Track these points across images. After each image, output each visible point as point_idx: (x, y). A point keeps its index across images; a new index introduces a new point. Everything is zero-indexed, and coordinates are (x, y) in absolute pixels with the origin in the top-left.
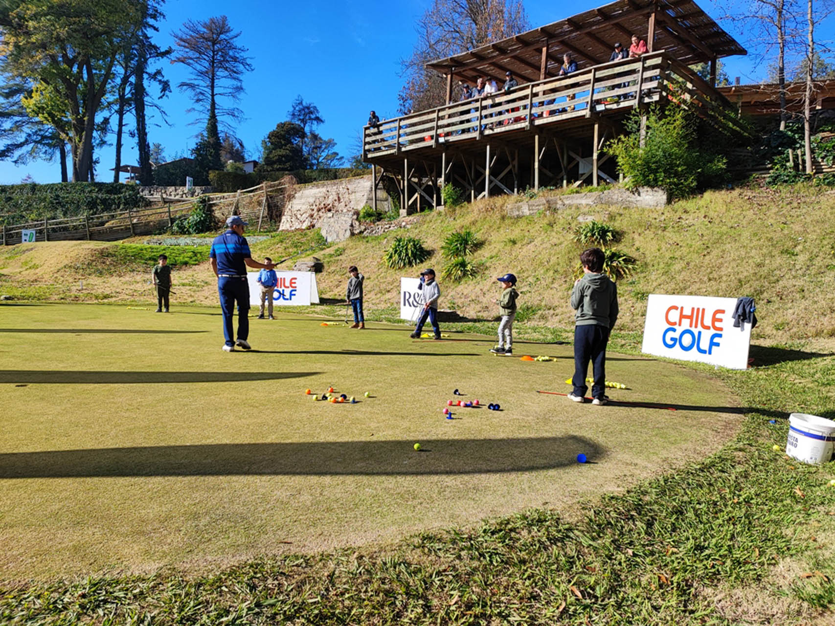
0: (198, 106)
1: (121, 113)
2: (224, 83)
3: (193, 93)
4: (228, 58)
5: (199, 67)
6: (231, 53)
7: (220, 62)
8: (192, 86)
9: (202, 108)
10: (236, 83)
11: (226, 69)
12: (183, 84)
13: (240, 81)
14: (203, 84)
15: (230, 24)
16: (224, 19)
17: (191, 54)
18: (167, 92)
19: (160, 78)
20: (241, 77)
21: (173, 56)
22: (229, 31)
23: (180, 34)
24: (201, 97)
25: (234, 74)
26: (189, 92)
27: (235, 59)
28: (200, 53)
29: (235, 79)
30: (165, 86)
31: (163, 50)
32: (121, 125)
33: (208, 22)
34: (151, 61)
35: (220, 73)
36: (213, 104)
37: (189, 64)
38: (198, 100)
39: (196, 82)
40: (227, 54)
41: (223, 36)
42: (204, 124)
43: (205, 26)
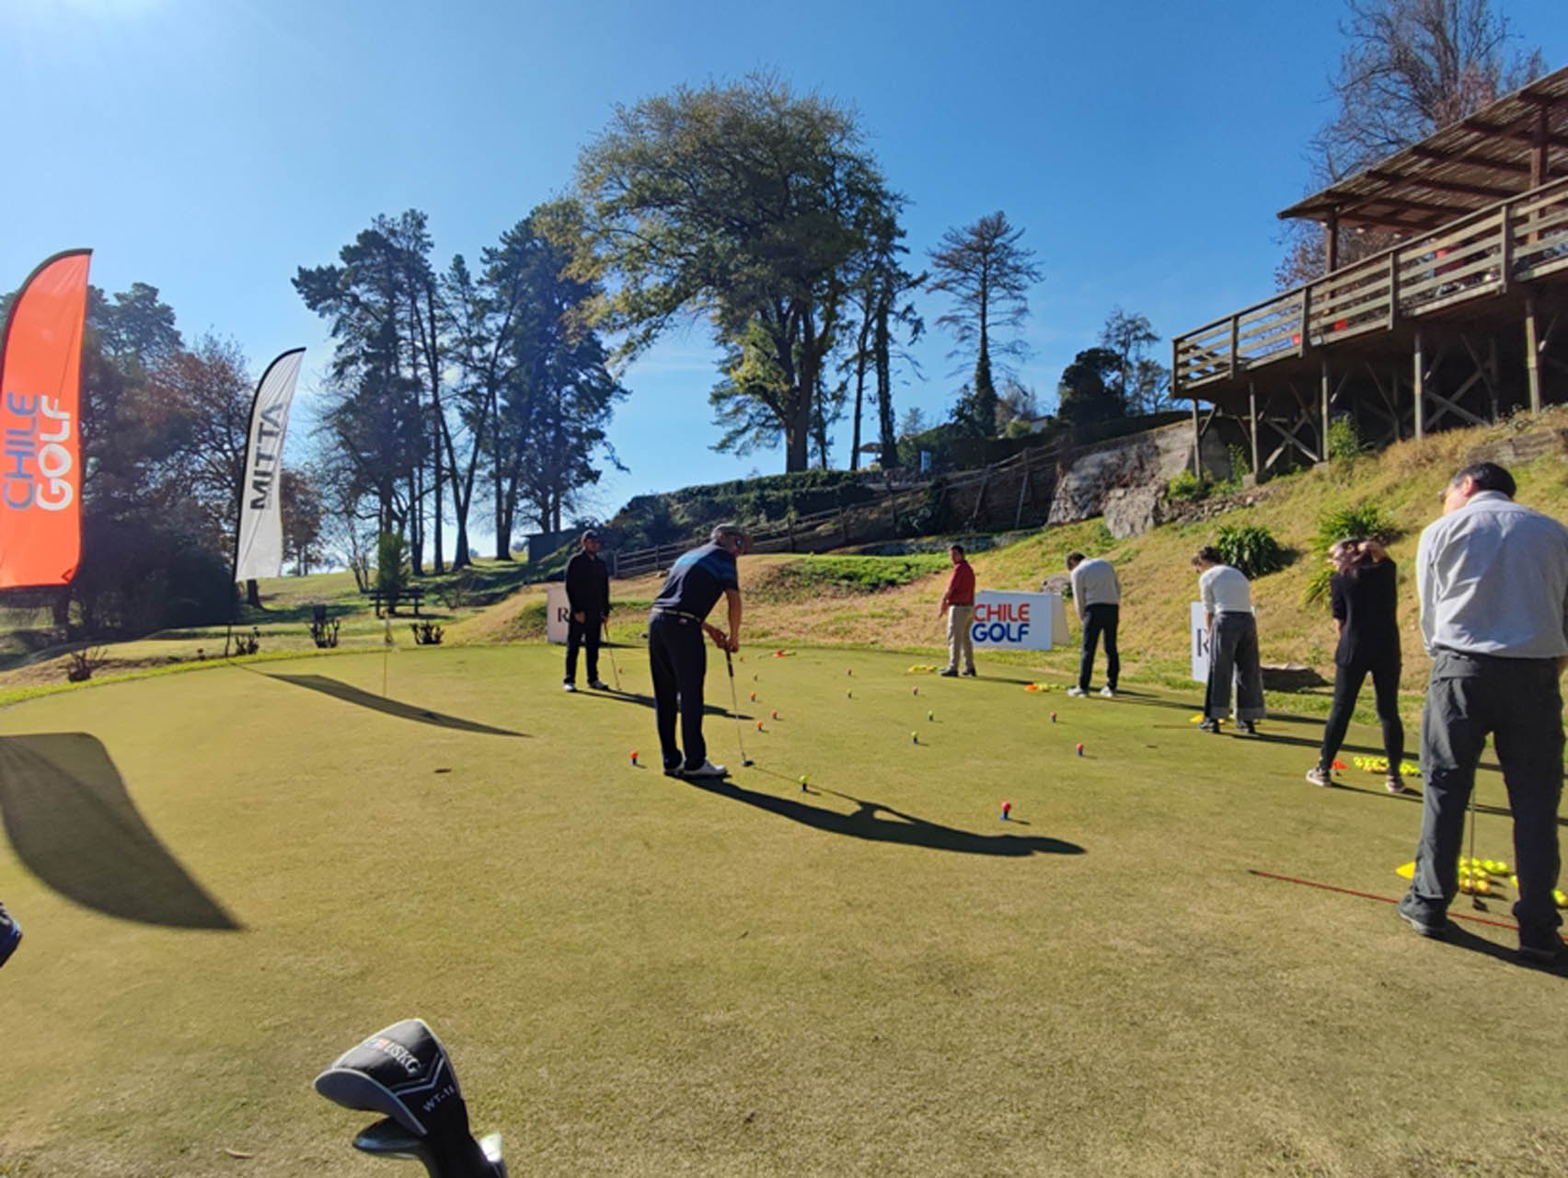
0: (963, 347)
1: (861, 373)
2: (1000, 306)
3: (957, 329)
4: (1006, 270)
5: (964, 291)
6: (1010, 262)
7: (995, 278)
8: (954, 320)
9: (967, 349)
10: (1019, 304)
11: (1004, 286)
12: (943, 319)
13: (1024, 299)
14: (970, 313)
15: (1009, 220)
16: (1000, 215)
17: (954, 274)
18: (920, 335)
19: (910, 316)
20: (1025, 294)
21: (928, 283)
22: (1006, 231)
23: (938, 250)
24: (967, 333)
25: (1013, 290)
26: (952, 329)
27: (1017, 270)
28: (966, 271)
29: (1016, 298)
30: (918, 326)
31: (915, 277)
32: (860, 390)
33: (976, 224)
34: (899, 295)
35: (994, 293)
36: (984, 339)
37: (951, 290)
38: (963, 338)
39: (960, 313)
40: (1005, 264)
41: (998, 241)
42: (972, 371)
43: (973, 232)
